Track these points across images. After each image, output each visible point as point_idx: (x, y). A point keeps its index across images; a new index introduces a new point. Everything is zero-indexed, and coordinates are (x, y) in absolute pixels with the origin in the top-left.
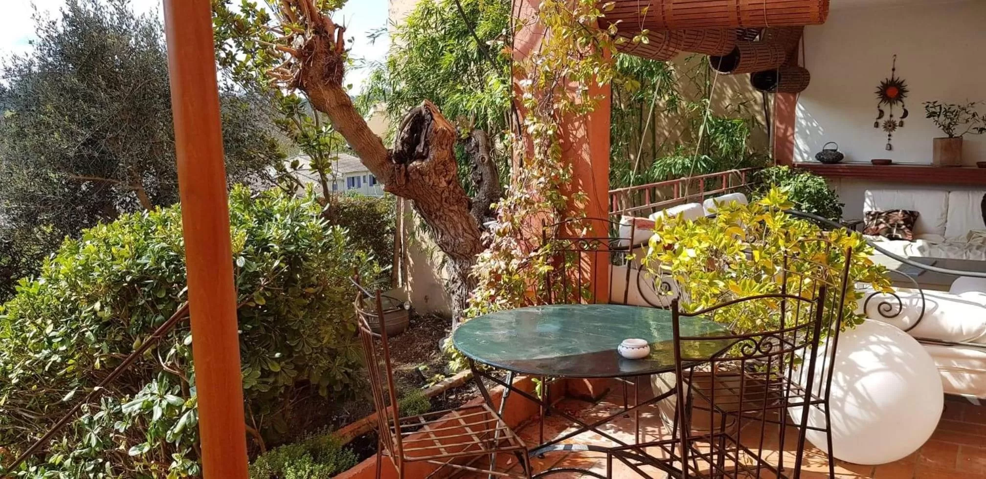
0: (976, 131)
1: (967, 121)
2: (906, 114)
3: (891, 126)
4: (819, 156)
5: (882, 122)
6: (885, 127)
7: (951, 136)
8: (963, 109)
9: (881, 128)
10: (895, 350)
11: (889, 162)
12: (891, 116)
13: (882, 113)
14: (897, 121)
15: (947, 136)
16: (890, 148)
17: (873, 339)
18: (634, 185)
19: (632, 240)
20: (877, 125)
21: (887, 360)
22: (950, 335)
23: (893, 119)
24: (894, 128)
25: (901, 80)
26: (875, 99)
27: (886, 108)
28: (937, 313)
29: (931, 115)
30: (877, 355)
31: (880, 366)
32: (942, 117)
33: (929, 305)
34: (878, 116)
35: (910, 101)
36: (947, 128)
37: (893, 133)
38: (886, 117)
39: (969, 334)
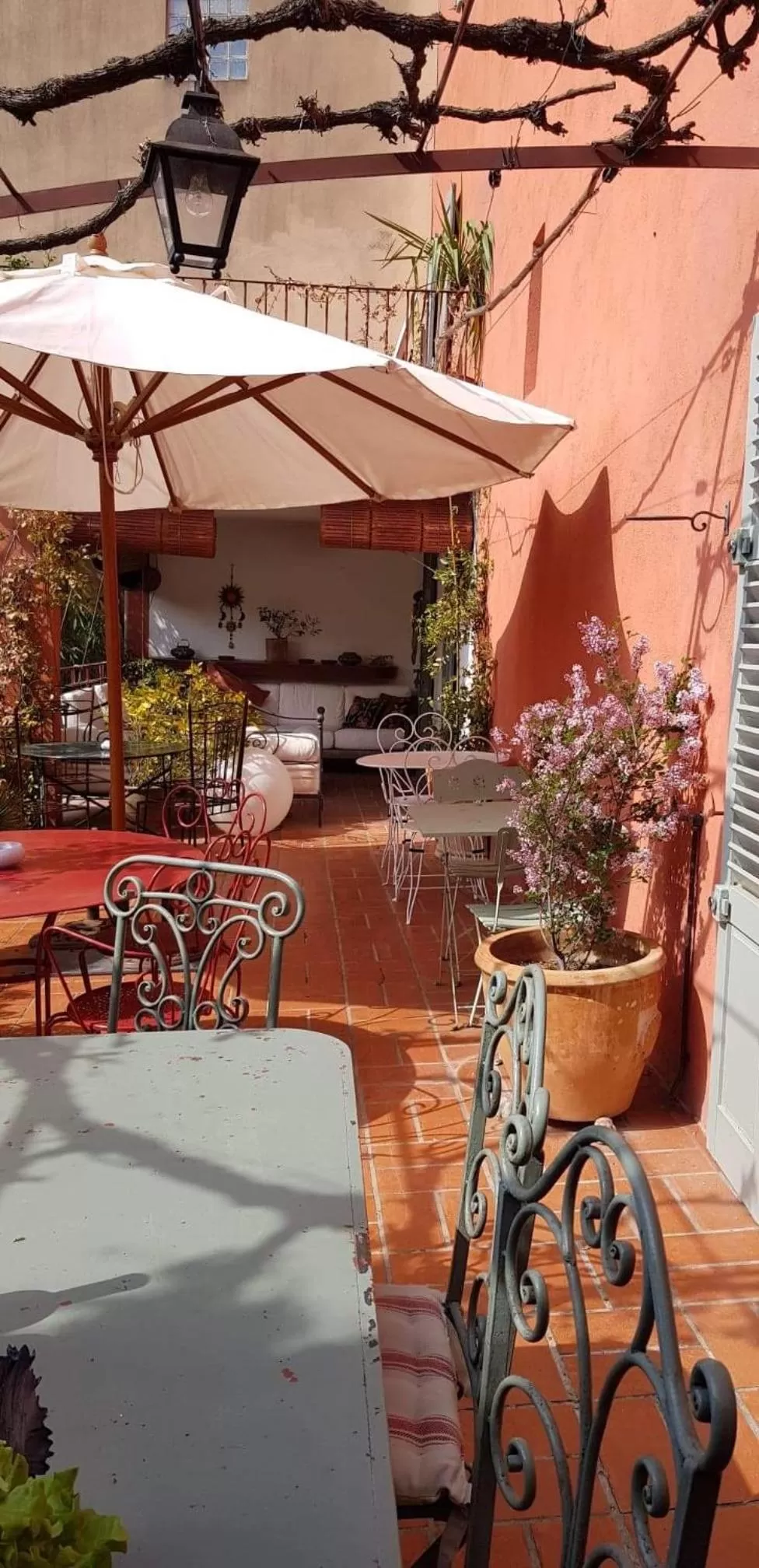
0: (297, 634)
1: (290, 625)
2: (243, 617)
3: (231, 627)
4: (173, 652)
5: (224, 623)
6: (227, 627)
7: (279, 637)
8: (287, 615)
9: (224, 629)
10: (268, 762)
11: (232, 658)
12: (232, 618)
13: (224, 616)
14: (236, 620)
15: (276, 637)
16: (232, 646)
17: (255, 756)
18: (85, 663)
19: (92, 702)
20: (220, 625)
21: (263, 766)
22: (293, 757)
23: (234, 621)
24: (234, 629)
25: (238, 586)
26: (218, 603)
27: (227, 610)
28: (286, 744)
29: (263, 619)
30: (258, 765)
31: (260, 771)
32: (271, 622)
33: (282, 740)
34: (220, 617)
35: (246, 605)
36: (276, 631)
37: (234, 633)
38: (228, 619)
39: (304, 755)
